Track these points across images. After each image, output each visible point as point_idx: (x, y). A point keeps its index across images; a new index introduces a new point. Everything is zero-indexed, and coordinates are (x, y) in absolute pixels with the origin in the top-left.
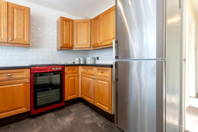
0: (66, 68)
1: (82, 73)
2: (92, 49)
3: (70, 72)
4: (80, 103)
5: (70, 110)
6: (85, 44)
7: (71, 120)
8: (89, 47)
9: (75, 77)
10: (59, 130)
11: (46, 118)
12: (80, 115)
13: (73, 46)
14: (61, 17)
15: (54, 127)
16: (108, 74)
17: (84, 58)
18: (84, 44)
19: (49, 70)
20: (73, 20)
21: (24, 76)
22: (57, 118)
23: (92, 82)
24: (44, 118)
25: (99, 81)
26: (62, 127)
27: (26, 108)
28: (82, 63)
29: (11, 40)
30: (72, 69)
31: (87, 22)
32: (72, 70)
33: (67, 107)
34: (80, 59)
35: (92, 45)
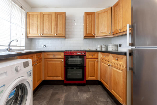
0: (87, 54)
1: (101, 59)
2: (112, 36)
3: (90, 57)
4: (100, 86)
5: (89, 89)
6: (106, 32)
7: (87, 97)
8: (109, 34)
9: (95, 61)
10: (77, 101)
11: (72, 89)
12: (96, 96)
13: (95, 35)
14: (85, 13)
15: (75, 97)
16: (123, 62)
17: (106, 45)
18: (104, 32)
19: (75, 54)
20: (95, 13)
21: (61, 57)
22: (78, 91)
23: (108, 68)
24: (71, 88)
25: (114, 69)
26: (80, 99)
27: (62, 78)
28: (104, 49)
29: (56, 35)
30: (92, 54)
31: (107, 11)
32: (92, 56)
33: (88, 86)
34: (101, 46)
35: (112, 32)
